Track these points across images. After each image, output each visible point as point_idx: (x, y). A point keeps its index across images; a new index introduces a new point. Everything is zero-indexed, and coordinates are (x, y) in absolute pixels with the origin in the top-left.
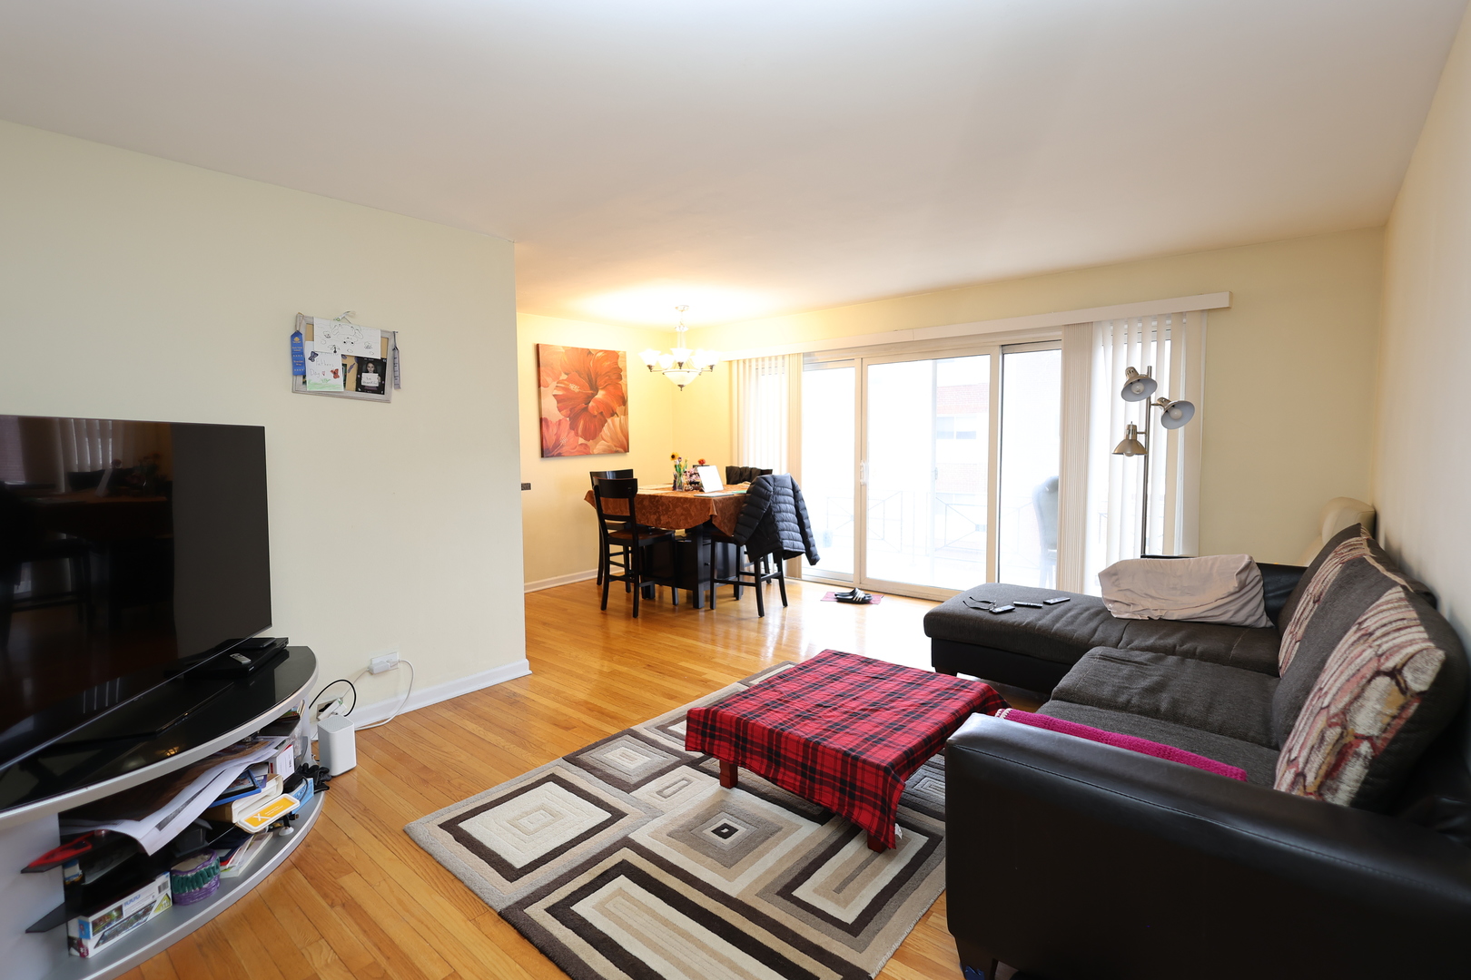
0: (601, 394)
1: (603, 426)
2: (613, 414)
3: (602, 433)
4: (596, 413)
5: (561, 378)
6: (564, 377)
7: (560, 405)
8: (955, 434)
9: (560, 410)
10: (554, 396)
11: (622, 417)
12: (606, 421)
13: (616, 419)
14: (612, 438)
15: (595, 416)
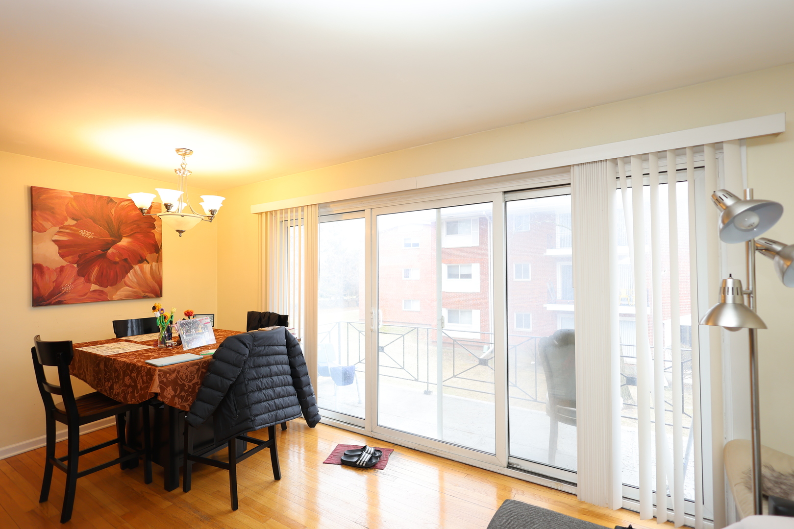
0: (124, 242)
1: (127, 272)
2: (142, 260)
3: (126, 279)
4: (117, 260)
5: (66, 223)
6: (70, 222)
7: (61, 251)
8: (460, 275)
9: (62, 256)
10: (55, 241)
11: (154, 264)
12: (132, 268)
13: (146, 267)
14: (139, 284)
15: (116, 263)
